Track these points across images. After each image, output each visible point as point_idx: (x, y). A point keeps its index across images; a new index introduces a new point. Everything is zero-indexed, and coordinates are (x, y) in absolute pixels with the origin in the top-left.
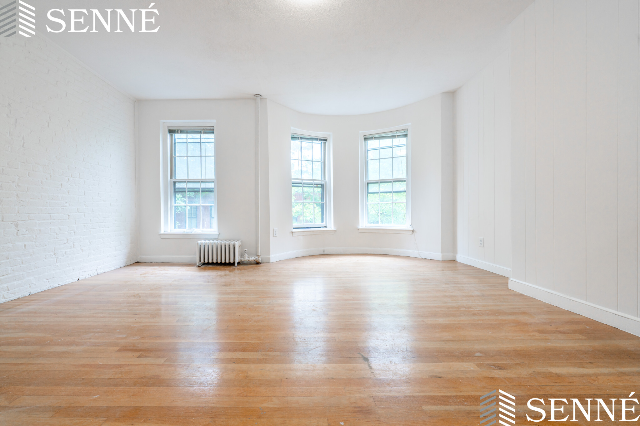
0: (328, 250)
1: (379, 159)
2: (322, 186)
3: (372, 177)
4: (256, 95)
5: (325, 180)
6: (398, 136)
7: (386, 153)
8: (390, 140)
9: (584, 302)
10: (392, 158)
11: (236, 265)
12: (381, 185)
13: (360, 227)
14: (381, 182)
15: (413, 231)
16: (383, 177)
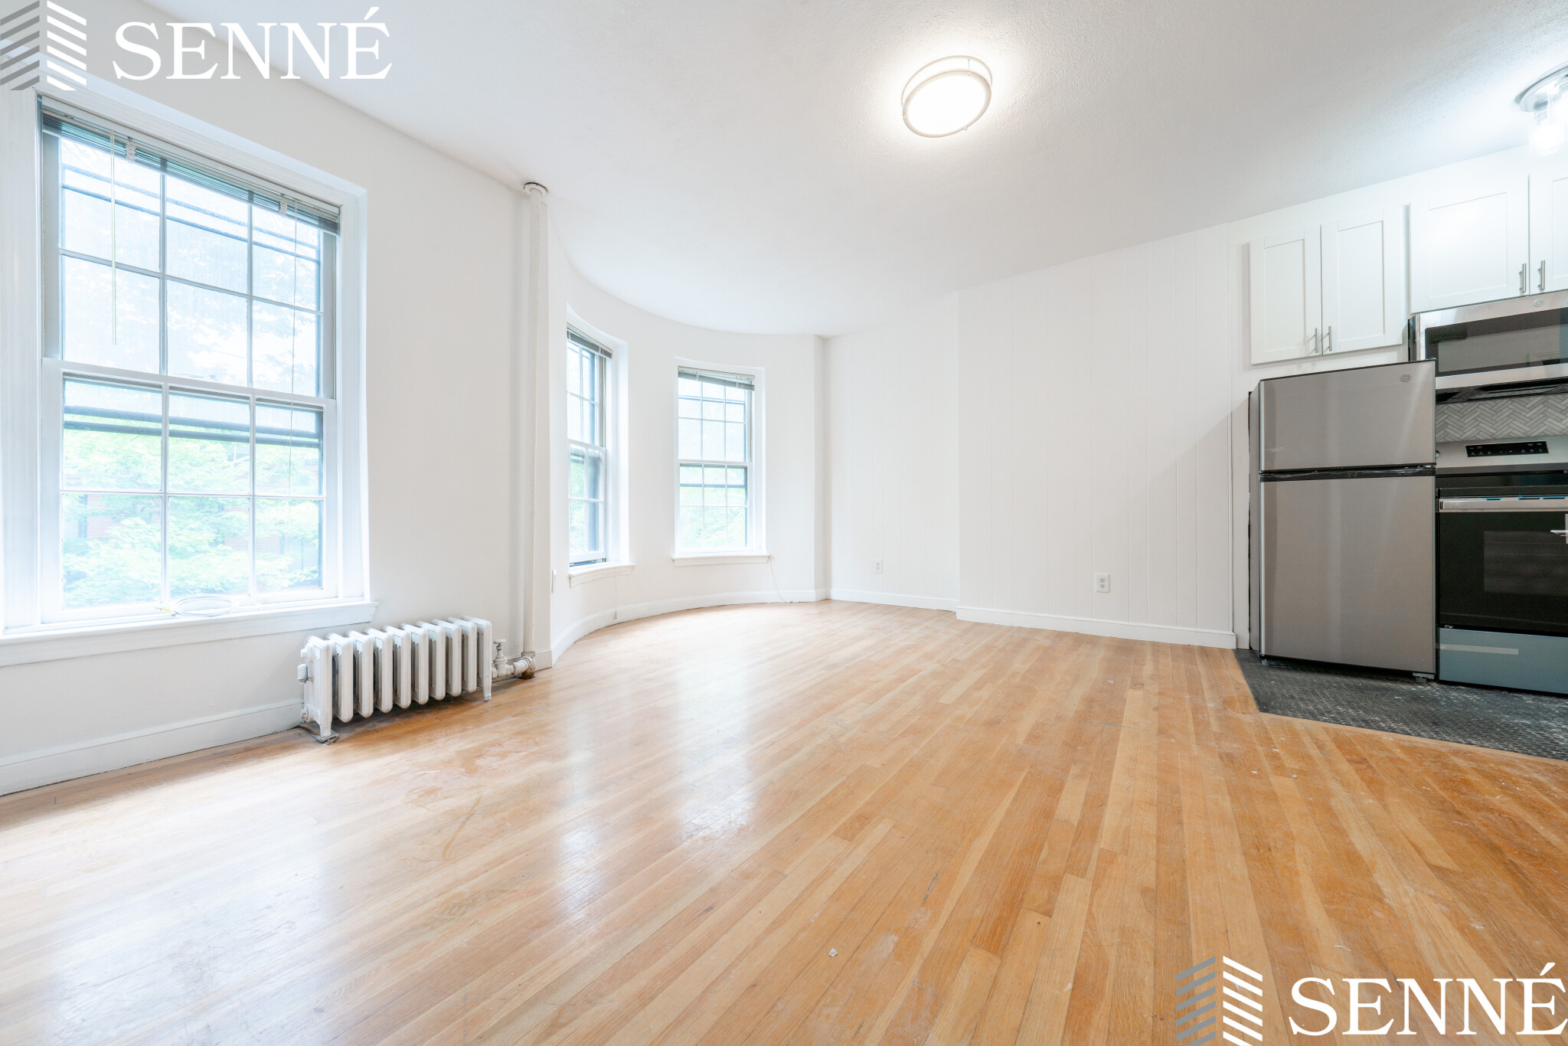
0: (626, 611)
1: (702, 420)
2: (595, 462)
3: (685, 453)
4: (530, 183)
5: (604, 448)
6: (740, 384)
7: (713, 411)
8: (720, 387)
9: (1047, 615)
10: (725, 422)
11: (488, 694)
12: (708, 471)
13: (676, 556)
14: (706, 466)
15: (769, 557)
16: (708, 457)
